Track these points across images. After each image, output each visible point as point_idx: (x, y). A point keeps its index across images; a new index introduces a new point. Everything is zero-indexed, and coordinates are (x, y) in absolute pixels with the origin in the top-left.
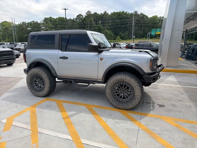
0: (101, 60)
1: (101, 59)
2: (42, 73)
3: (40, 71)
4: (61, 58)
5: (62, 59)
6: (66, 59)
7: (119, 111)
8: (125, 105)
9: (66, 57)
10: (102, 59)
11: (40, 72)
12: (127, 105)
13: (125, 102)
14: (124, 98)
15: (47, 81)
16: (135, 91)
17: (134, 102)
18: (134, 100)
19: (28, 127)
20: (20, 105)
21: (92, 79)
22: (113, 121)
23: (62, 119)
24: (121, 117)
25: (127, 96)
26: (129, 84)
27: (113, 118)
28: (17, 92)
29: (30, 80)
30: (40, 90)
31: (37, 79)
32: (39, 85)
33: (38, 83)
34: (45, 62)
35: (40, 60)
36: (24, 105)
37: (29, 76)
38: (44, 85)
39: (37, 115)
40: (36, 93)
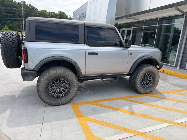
0: (131, 54)
2: (69, 73)
3: (66, 72)
4: (89, 54)
5: (91, 55)
6: (96, 55)
9: (96, 52)
12: (150, 90)
13: (148, 87)
14: (147, 84)
16: (156, 77)
17: (155, 86)
19: (129, 135)
20: (61, 122)
21: (120, 73)
22: (159, 103)
23: (133, 115)
24: (156, 99)
25: (149, 83)
26: (153, 73)
27: (155, 102)
28: (6, 110)
29: (45, 85)
30: (62, 96)
31: (55, 83)
32: (58, 90)
33: (55, 88)
34: (69, 59)
35: (61, 57)
36: (66, 119)
37: (46, 80)
38: (69, 89)
39: (106, 121)
40: (56, 102)
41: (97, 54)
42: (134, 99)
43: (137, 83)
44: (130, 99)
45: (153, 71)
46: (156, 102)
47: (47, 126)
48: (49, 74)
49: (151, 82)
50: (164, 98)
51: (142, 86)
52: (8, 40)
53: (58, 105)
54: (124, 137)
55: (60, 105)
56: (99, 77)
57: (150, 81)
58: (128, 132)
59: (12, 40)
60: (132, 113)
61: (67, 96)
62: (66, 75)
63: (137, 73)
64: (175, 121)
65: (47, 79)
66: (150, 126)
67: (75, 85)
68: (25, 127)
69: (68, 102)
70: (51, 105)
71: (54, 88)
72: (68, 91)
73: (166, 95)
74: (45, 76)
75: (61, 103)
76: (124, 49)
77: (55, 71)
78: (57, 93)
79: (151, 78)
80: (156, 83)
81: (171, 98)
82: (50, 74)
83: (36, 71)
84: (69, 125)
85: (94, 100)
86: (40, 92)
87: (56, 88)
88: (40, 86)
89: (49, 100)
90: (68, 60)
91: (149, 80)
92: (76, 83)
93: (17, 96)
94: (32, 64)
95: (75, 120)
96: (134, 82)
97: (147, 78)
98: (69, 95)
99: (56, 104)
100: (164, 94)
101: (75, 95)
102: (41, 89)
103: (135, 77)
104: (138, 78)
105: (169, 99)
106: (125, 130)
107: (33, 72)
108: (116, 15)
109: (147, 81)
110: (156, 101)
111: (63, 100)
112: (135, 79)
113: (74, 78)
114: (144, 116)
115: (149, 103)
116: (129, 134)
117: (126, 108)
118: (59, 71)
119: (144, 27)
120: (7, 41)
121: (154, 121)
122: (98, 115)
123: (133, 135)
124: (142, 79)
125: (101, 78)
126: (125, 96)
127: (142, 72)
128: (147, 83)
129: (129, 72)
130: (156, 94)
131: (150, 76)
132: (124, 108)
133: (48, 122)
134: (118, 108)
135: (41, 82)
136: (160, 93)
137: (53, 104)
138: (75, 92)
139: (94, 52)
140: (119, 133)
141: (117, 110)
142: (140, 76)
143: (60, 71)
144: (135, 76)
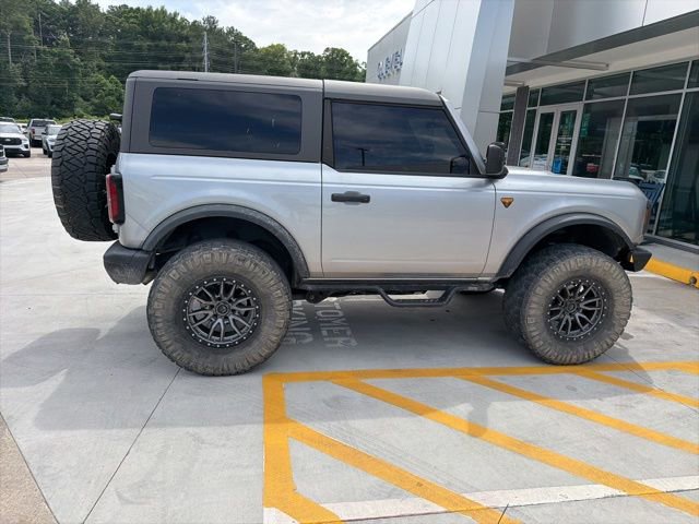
0: (507, 205)
1: (504, 203)
2: (256, 265)
3: (244, 261)
4: (335, 198)
5: (342, 204)
6: (362, 205)
7: (567, 372)
8: (581, 349)
9: (363, 193)
10: (510, 203)
11: (248, 262)
12: (586, 349)
13: (578, 339)
14: (575, 326)
15: (278, 301)
16: (614, 301)
17: (608, 335)
18: (609, 330)
19: (425, 506)
20: (203, 432)
21: (460, 275)
22: (608, 406)
23: (474, 439)
24: (602, 386)
25: (583, 322)
26: (600, 282)
27: (594, 398)
28: (52, 373)
29: (172, 303)
30: (233, 345)
31: (210, 295)
32: (220, 320)
33: (211, 313)
34: (259, 216)
35: (233, 209)
36: (225, 425)
37: (175, 285)
38: (258, 320)
39: (362, 448)
40: (208, 363)
41: (366, 199)
42: (510, 380)
43: (531, 321)
44: (495, 378)
45: (600, 273)
46: (597, 401)
47: (154, 437)
48: (184, 264)
49: (594, 321)
50: (644, 388)
51: (551, 332)
52: (75, 147)
53: (217, 372)
54: (403, 513)
55: (222, 375)
56: (376, 287)
57: (589, 314)
58: (427, 499)
59: (85, 147)
60: (476, 430)
61: (249, 344)
62: (247, 272)
63: (531, 280)
64: (646, 482)
65: (179, 282)
66: (526, 486)
67: (279, 308)
68: (85, 432)
69: (251, 369)
70: (191, 370)
71: (207, 315)
72: (254, 328)
73: (658, 378)
74: (174, 271)
75: (225, 367)
76: (479, 186)
77: (207, 255)
78: (217, 333)
79: (593, 304)
80: (614, 325)
81: (674, 392)
82: (189, 263)
83: (147, 252)
84: (224, 445)
85: (349, 369)
86: (157, 323)
87: (216, 316)
88: (156, 303)
89: (186, 355)
90: (254, 218)
91: (585, 312)
92: (281, 301)
93: (102, 335)
94: (138, 227)
95: (253, 432)
96: (518, 312)
97: (579, 301)
98: (256, 343)
99: (210, 371)
100: (650, 374)
101: (279, 345)
102: (158, 314)
103: (522, 295)
104: (535, 299)
105: (662, 393)
106: (420, 488)
107: (139, 255)
108: (509, 55)
109: (577, 315)
110: (600, 396)
111: (237, 358)
112: (522, 302)
113: (272, 283)
114: (521, 447)
115: (567, 402)
116: (428, 503)
117: (463, 410)
118: (221, 254)
119: (627, 97)
120: (70, 150)
121: (551, 470)
122: (343, 422)
123: (443, 509)
124: (554, 305)
125: (381, 290)
126: (478, 365)
127: (552, 276)
128: (574, 322)
129: (497, 275)
130: (612, 368)
131: (590, 295)
132: (453, 409)
133: (162, 425)
134: (430, 406)
135: (159, 292)
136: (634, 367)
137: (200, 369)
138: (277, 332)
139: (357, 193)
140: (389, 496)
141: (421, 415)
142: (539, 291)
143: (224, 257)
144: (523, 289)
